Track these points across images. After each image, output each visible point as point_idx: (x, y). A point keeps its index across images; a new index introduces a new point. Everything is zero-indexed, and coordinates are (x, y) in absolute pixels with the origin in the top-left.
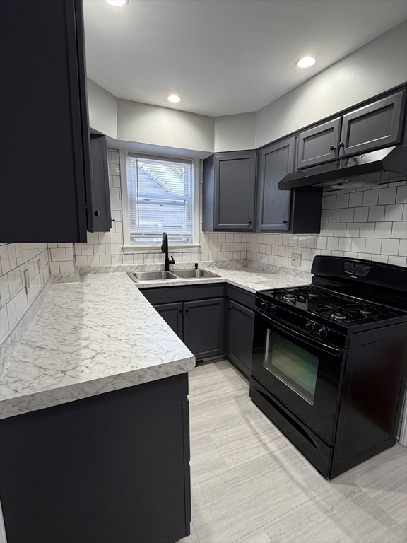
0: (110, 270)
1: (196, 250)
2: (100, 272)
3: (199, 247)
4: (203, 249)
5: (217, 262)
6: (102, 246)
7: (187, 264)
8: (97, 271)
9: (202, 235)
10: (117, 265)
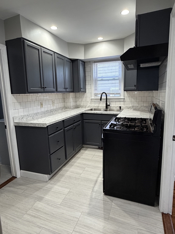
3: (124, 99)
4: (126, 100)
6: (84, 98)
7: (117, 107)
9: (126, 93)
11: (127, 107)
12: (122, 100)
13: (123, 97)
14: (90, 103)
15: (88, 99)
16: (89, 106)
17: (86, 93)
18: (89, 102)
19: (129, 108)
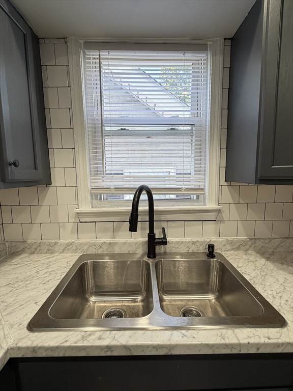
0: (56, 248)
1: (212, 216)
2: (40, 252)
3: (219, 211)
4: (225, 216)
5: (254, 240)
6: (44, 210)
7: (194, 243)
8: (35, 249)
9: (226, 189)
10: (67, 241)
11: (231, 243)
13: (215, 206)
14: (72, 232)
15: (65, 215)
16: (69, 245)
17: (51, 189)
18: (70, 226)
19: (238, 248)
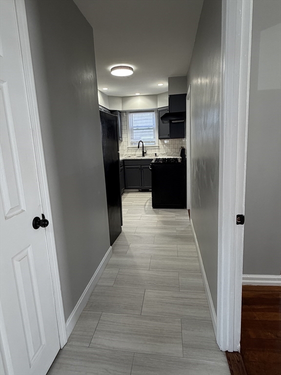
4: (160, 147)
7: (153, 154)
12: (157, 148)
13: (158, 145)
15: (125, 148)
18: (126, 151)
